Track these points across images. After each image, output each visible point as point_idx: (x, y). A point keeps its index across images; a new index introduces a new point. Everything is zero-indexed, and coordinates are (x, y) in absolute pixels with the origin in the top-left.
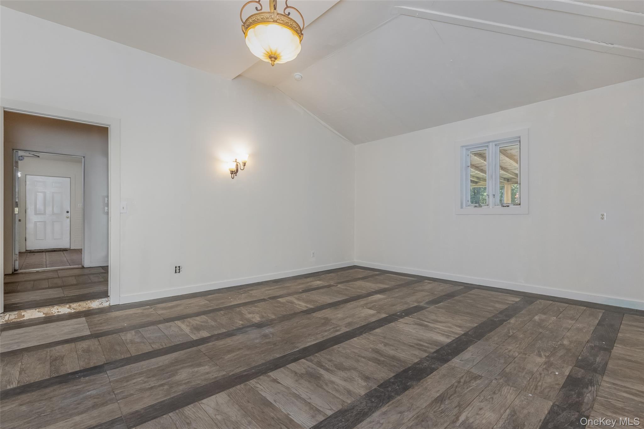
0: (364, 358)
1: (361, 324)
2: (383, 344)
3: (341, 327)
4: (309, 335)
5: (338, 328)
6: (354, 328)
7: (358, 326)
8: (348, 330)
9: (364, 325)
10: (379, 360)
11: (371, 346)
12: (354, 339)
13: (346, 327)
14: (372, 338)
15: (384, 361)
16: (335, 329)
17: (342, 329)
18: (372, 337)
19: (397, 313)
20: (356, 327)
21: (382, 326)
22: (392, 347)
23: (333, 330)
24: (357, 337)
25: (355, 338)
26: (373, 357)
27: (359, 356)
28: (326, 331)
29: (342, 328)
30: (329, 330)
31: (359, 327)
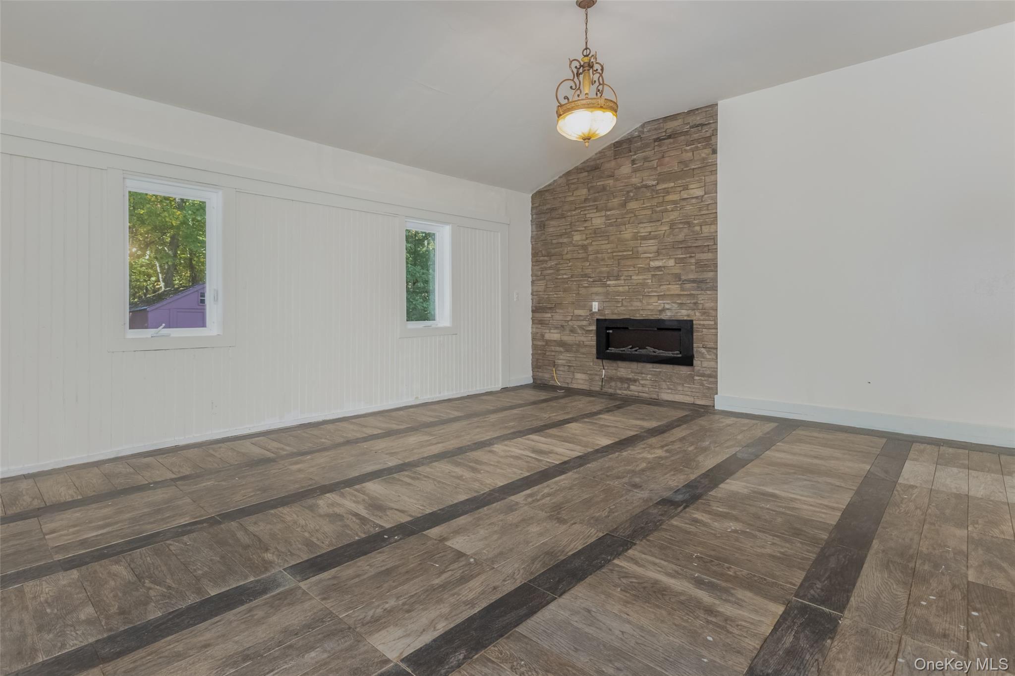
0: (491, 465)
1: (488, 509)
2: (464, 478)
3: (524, 502)
4: (570, 488)
5: (530, 500)
6: (502, 501)
7: (495, 504)
8: (513, 498)
9: (485, 506)
10: (475, 463)
11: (479, 476)
12: (502, 484)
13: (517, 503)
14: (476, 485)
15: (470, 462)
16: (534, 498)
17: (523, 498)
18: (476, 487)
19: (401, 539)
20: (499, 503)
21: (451, 506)
22: (454, 474)
23: (538, 498)
24: (497, 486)
25: (501, 486)
26: (480, 465)
27: (497, 466)
28: (549, 495)
29: (524, 500)
30: (544, 497)
31: (493, 503)
